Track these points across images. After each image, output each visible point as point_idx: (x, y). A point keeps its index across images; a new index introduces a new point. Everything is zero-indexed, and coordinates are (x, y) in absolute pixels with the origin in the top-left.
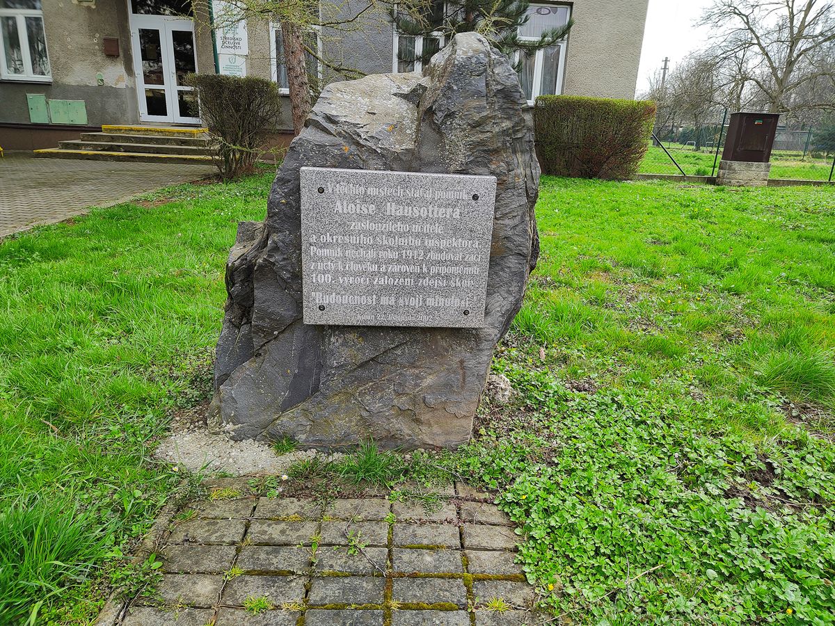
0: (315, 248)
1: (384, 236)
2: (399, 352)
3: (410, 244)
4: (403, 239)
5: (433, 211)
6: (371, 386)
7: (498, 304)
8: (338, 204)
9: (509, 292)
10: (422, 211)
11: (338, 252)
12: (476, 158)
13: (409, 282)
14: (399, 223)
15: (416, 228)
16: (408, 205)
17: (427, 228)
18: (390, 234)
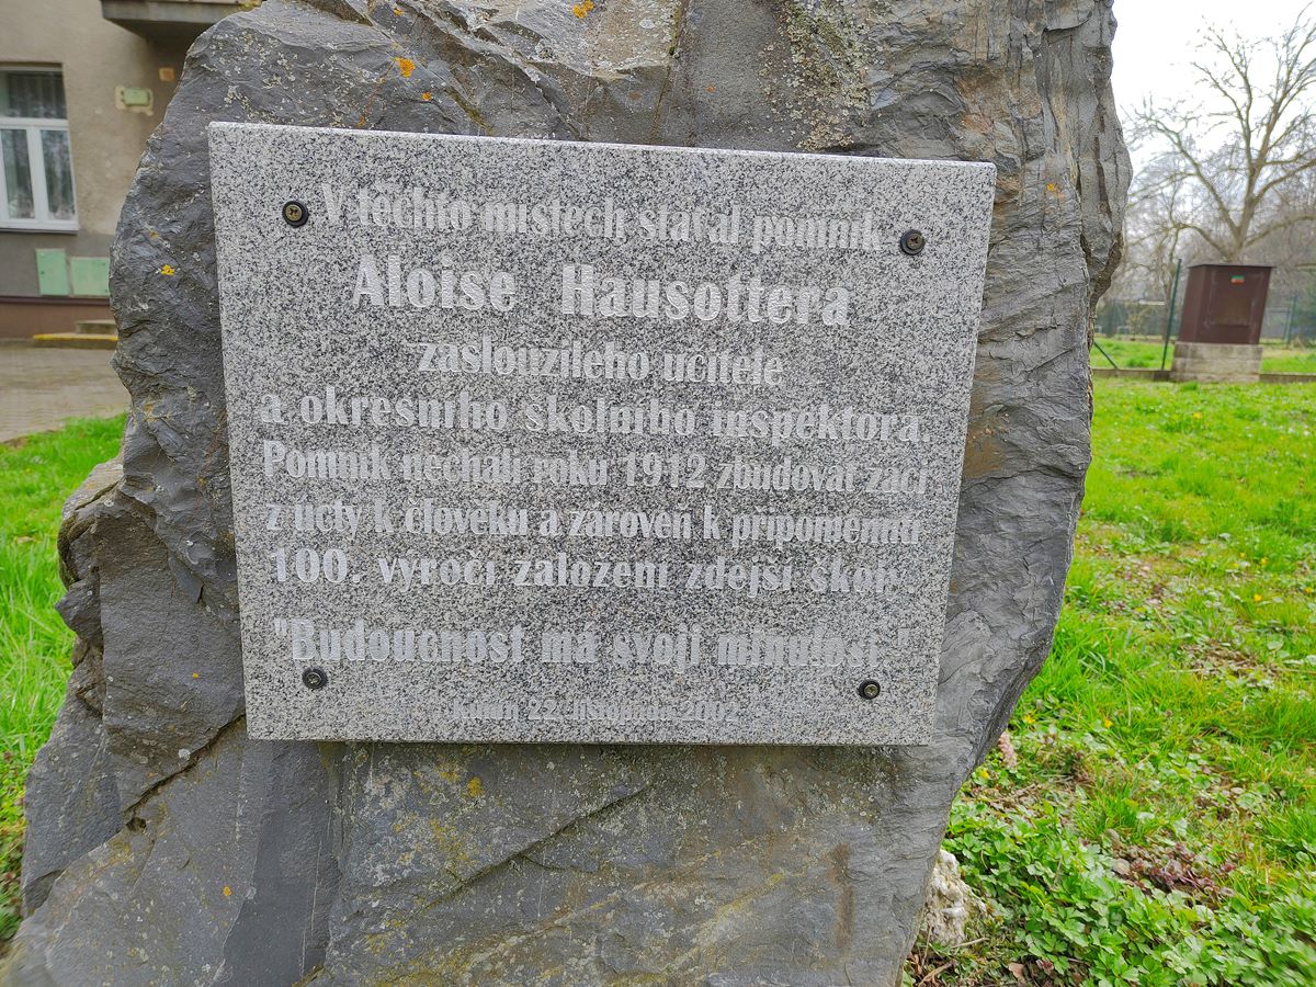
0: (281, 449)
1: (552, 400)
2: (614, 826)
3: (654, 429)
4: (625, 410)
5: (744, 299)
6: (517, 949)
7: (972, 650)
8: (368, 268)
9: (1013, 607)
10: (700, 298)
11: (372, 463)
12: (909, 98)
13: (650, 575)
14: (609, 346)
15: (679, 367)
16: (646, 273)
17: (722, 367)
18: (575, 392)
